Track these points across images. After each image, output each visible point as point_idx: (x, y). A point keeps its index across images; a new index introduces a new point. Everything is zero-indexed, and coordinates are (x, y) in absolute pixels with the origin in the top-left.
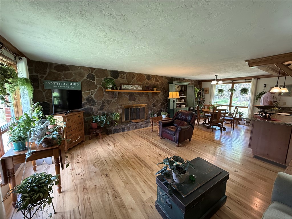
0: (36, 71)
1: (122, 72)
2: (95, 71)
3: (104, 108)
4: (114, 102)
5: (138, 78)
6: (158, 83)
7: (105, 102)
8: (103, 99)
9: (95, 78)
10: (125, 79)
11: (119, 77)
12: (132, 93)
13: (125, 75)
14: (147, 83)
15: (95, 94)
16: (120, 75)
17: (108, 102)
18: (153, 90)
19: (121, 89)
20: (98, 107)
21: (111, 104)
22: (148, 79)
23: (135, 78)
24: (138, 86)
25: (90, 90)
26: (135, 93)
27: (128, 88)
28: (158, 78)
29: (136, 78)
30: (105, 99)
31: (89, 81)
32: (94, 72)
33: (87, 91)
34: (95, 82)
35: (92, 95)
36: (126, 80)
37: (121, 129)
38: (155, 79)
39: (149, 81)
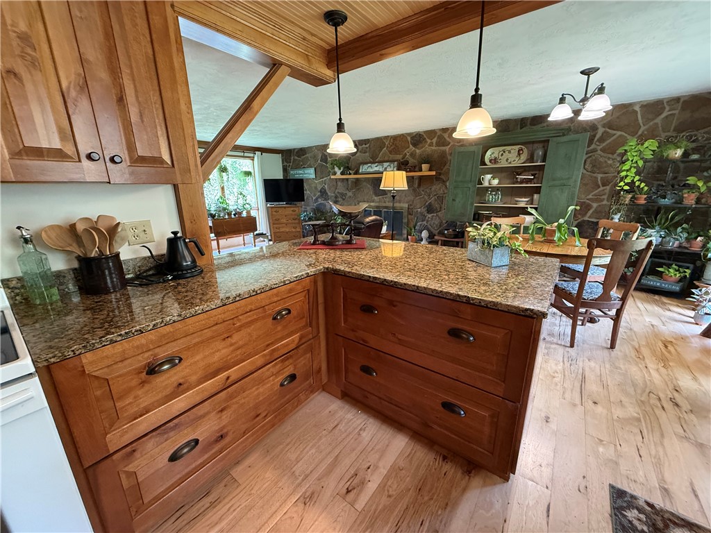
1: (362, 140)
4: (350, 197)
5: (392, 146)
6: (447, 148)
11: (359, 151)
13: (367, 146)
14: (412, 155)
16: (360, 147)
17: (344, 196)
18: (421, 170)
19: (357, 172)
21: (345, 199)
22: (415, 145)
23: (385, 148)
24: (388, 164)
29: (388, 147)
31: (323, 165)
36: (369, 155)
38: (434, 140)
39: (418, 148)
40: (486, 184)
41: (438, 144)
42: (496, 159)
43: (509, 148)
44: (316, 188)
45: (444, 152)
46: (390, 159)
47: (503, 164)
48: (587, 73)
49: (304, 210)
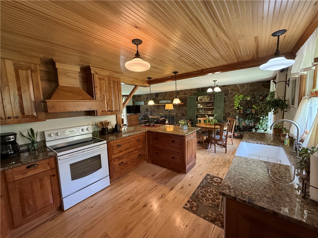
0: (134, 99)
4: (156, 111)
7: (152, 111)
9: (148, 98)
10: (162, 97)
13: (162, 94)
16: (159, 95)
17: (154, 111)
19: (158, 103)
24: (168, 100)
28: (186, 92)
29: (168, 95)
30: (152, 109)
33: (146, 105)
35: (148, 107)
38: (183, 93)
39: (178, 95)
40: (199, 107)
41: (184, 94)
42: (201, 99)
43: (205, 96)
44: (144, 108)
45: (186, 97)
47: (203, 101)
48: (215, 81)
49: (140, 116)
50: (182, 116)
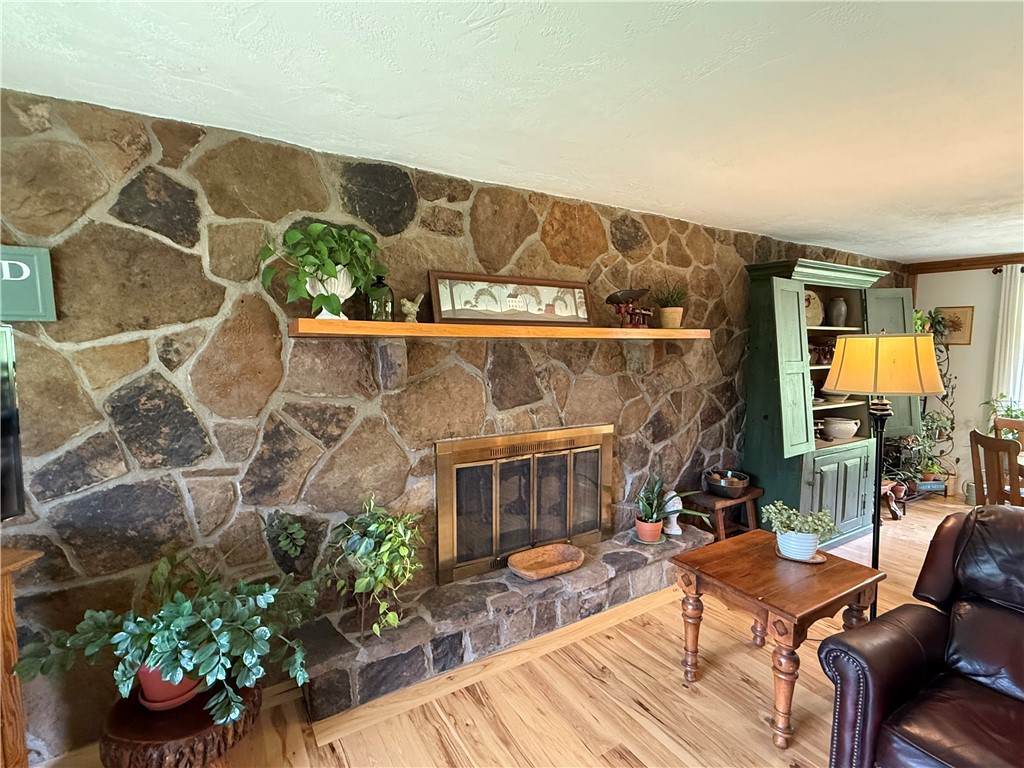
1: (436, 177)
2: (196, 153)
3: (281, 480)
4: (371, 424)
5: (558, 232)
6: (687, 272)
7: (293, 423)
8: (277, 402)
9: (197, 213)
10: (465, 241)
11: (418, 219)
12: (511, 344)
13: (464, 206)
14: (617, 274)
15: (204, 362)
16: (424, 205)
17: (325, 422)
18: (656, 323)
19: (429, 313)
20: (235, 472)
21: (346, 437)
22: (624, 246)
23: (536, 236)
24: (553, 292)
25: (146, 324)
26: (536, 343)
27: (486, 306)
28: (684, 240)
29: (544, 233)
30: (292, 399)
31: (140, 246)
32: (191, 161)
33: (121, 328)
34: (202, 250)
35: (170, 365)
36: (470, 244)
37: (428, 650)
38: (665, 246)
39: (630, 258)
41: (673, 259)
46: (553, 276)
50: (648, 443)
